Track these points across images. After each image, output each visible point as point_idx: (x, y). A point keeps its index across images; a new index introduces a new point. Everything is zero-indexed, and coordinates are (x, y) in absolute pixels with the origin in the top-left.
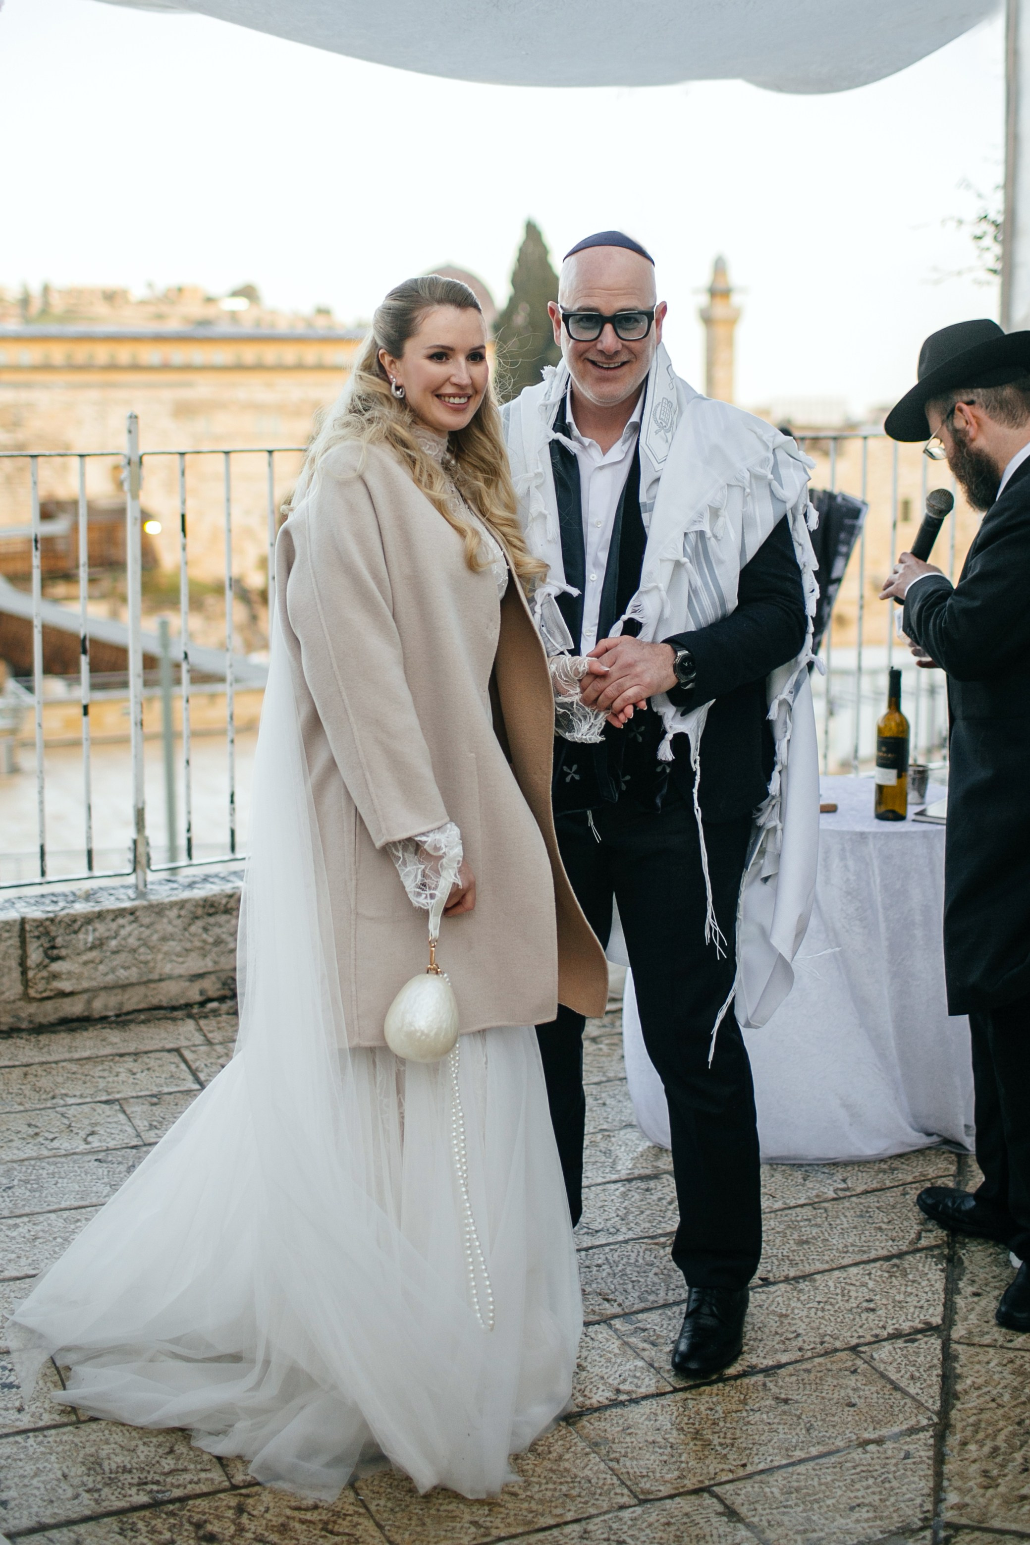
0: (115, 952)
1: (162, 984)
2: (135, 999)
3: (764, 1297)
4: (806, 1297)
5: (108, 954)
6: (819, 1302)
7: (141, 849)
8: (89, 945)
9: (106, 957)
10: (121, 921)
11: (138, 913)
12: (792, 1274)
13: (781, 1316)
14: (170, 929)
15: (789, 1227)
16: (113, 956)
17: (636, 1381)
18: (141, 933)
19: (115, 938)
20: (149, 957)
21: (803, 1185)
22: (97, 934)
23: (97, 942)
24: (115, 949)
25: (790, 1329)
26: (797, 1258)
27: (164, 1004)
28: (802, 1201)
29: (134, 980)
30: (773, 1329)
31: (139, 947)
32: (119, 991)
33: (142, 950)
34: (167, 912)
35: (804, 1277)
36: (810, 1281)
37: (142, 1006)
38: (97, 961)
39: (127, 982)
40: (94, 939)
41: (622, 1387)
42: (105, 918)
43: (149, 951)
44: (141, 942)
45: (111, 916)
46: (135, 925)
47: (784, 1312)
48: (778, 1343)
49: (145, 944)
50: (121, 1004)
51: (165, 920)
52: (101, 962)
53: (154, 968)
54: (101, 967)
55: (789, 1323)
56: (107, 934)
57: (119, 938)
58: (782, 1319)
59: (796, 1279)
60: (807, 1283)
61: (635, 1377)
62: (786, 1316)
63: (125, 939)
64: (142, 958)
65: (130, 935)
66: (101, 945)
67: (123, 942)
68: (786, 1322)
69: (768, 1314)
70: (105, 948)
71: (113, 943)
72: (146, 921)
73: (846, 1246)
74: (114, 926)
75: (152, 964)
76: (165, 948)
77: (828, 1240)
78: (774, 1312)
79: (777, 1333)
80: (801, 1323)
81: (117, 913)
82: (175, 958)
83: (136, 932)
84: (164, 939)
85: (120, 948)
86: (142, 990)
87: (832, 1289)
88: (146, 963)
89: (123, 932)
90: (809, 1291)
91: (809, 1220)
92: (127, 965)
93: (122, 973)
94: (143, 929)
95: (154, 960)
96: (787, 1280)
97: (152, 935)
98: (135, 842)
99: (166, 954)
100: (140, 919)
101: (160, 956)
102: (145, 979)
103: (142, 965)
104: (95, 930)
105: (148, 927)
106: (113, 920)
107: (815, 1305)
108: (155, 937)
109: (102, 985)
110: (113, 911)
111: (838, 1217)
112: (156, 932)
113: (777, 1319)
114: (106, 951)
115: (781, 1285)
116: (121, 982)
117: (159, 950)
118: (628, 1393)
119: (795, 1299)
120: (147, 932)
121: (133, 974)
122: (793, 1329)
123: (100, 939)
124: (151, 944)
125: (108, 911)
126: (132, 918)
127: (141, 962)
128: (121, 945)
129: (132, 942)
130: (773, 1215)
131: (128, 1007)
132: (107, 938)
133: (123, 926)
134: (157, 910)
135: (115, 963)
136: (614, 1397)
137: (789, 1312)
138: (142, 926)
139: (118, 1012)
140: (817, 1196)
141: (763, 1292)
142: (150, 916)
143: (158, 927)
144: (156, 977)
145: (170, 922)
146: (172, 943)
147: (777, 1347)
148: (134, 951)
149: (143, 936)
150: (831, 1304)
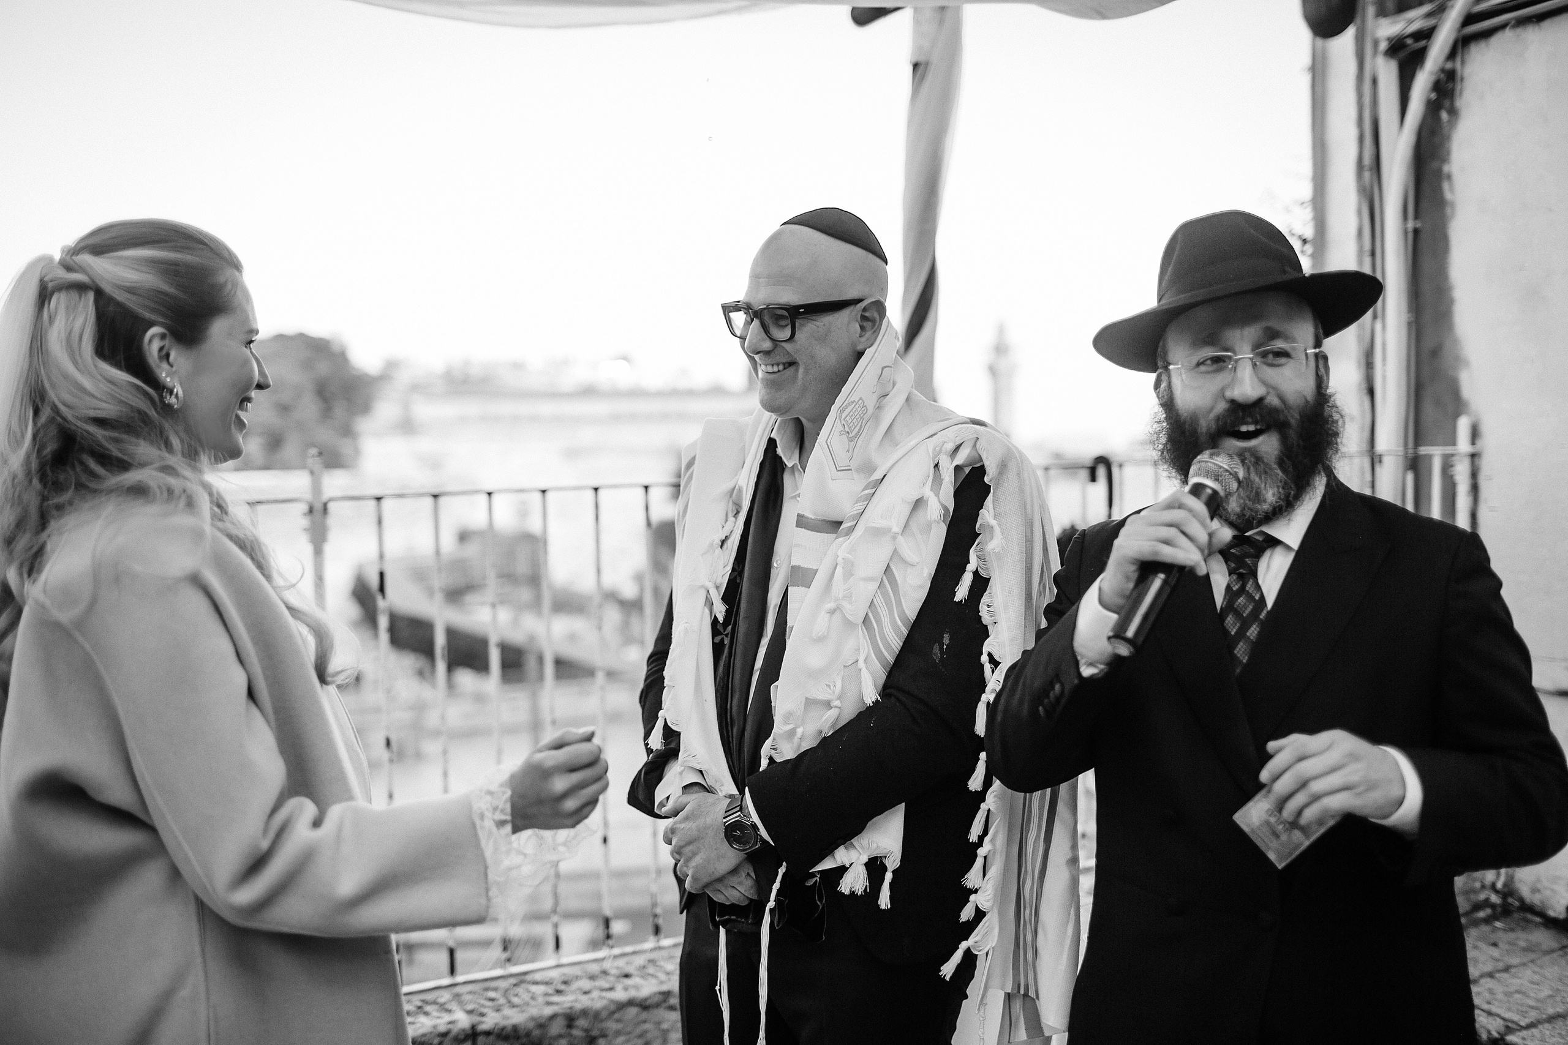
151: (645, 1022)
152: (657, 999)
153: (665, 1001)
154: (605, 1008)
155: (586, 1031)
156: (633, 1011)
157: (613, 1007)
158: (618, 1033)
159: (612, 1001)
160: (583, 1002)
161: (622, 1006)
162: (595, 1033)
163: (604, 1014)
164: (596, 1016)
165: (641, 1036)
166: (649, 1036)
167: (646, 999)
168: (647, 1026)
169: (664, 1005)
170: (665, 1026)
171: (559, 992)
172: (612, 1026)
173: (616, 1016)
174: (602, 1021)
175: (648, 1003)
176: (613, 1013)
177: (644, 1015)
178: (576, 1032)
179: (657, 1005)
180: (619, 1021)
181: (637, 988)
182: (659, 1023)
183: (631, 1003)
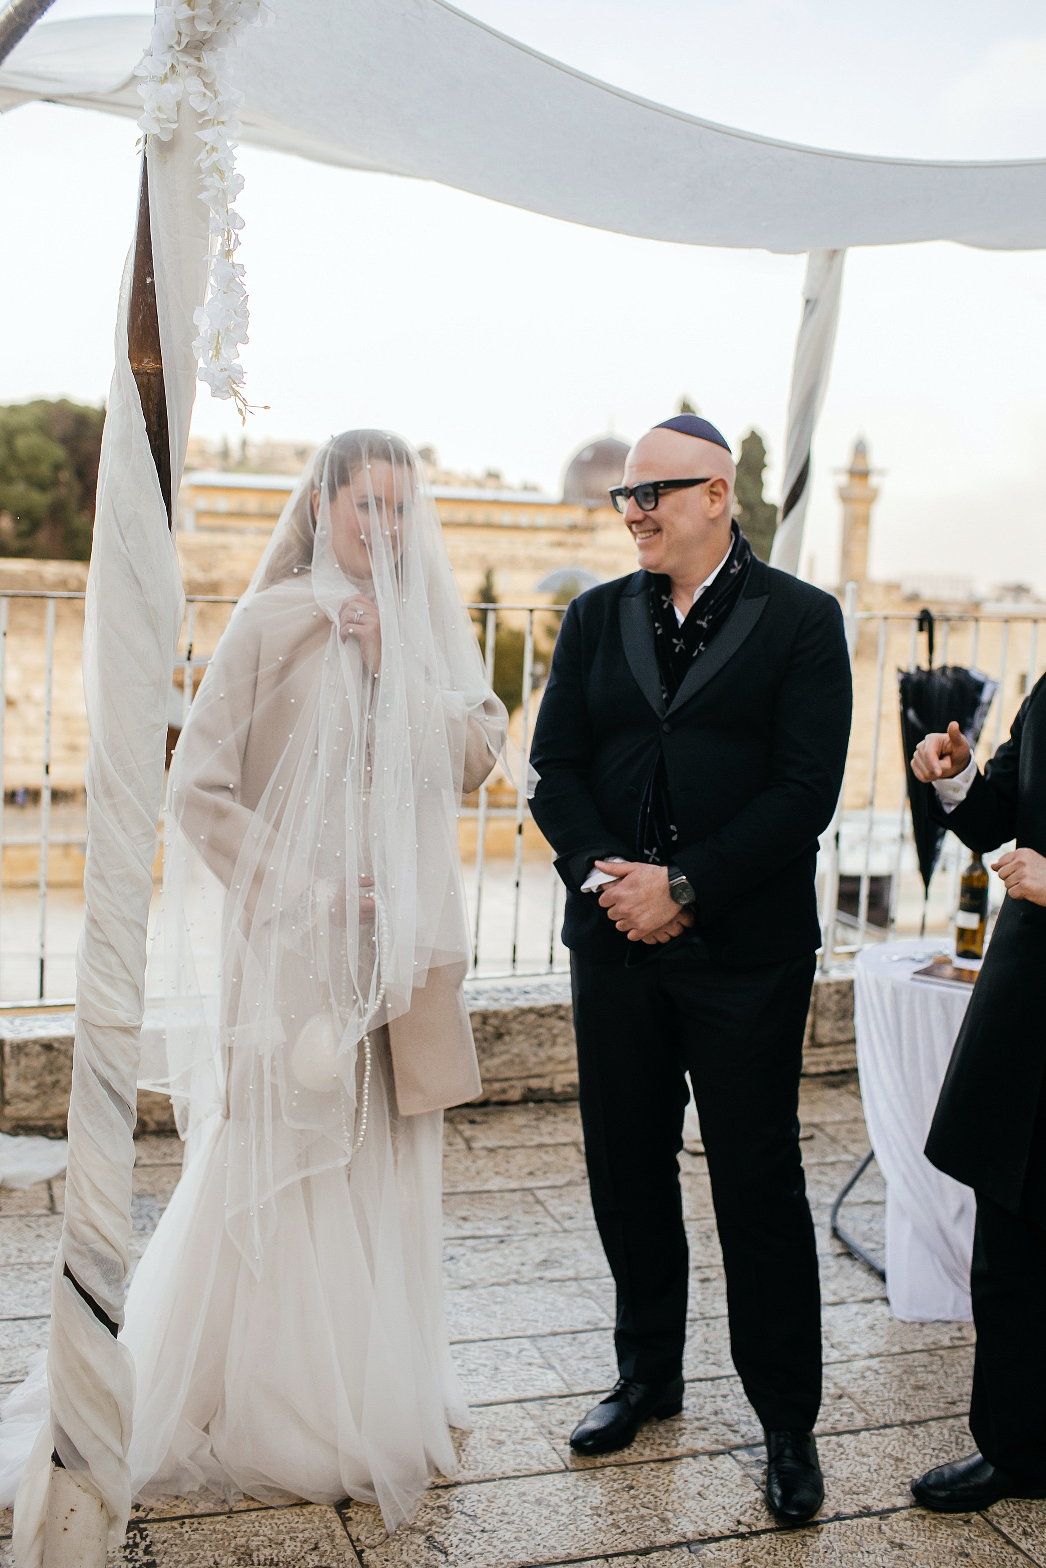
3: (880, 1439)
4: (921, 1443)
6: (934, 1449)
12: (908, 1418)
13: (897, 1459)
15: (905, 1372)
17: (756, 1513)
21: (921, 1331)
25: (905, 1474)
26: (913, 1404)
28: (919, 1347)
30: (889, 1473)
35: (920, 1422)
36: (925, 1427)
41: (742, 1519)
47: (900, 1456)
48: (894, 1487)
55: (905, 1468)
58: (898, 1463)
59: (911, 1423)
60: (922, 1429)
61: (755, 1509)
62: (902, 1460)
68: (901, 1466)
69: (884, 1457)
73: (961, 1395)
77: (942, 1388)
78: (890, 1456)
79: (892, 1477)
80: (916, 1469)
87: (947, 1436)
90: (924, 1437)
91: (925, 1366)
96: (903, 1424)
107: (930, 1451)
111: (953, 1365)
113: (893, 1462)
115: (896, 1428)
118: (749, 1526)
119: (911, 1444)
122: (909, 1472)
130: (890, 1358)
136: (734, 1528)
137: (905, 1456)
140: (934, 1343)
141: (880, 1434)
147: (892, 1490)
150: (946, 1452)
151: (540, 1026)
152: (551, 1009)
153: (556, 1012)
154: (512, 1012)
155: (496, 1028)
156: (532, 1017)
157: (517, 1012)
158: (519, 1033)
159: (517, 1008)
160: (493, 1007)
161: (524, 1012)
162: (502, 1030)
163: (510, 1017)
164: (504, 1017)
165: (537, 1036)
166: (543, 1038)
167: (542, 1009)
168: (541, 1030)
169: (557, 1015)
170: (555, 1031)
171: (475, 999)
172: (515, 1026)
173: (520, 1019)
174: (509, 1022)
175: (543, 1012)
176: (516, 1017)
177: (541, 1021)
178: (489, 1029)
179: (550, 1015)
180: (521, 1023)
181: (535, 1000)
182: (550, 1029)
183: (531, 1010)
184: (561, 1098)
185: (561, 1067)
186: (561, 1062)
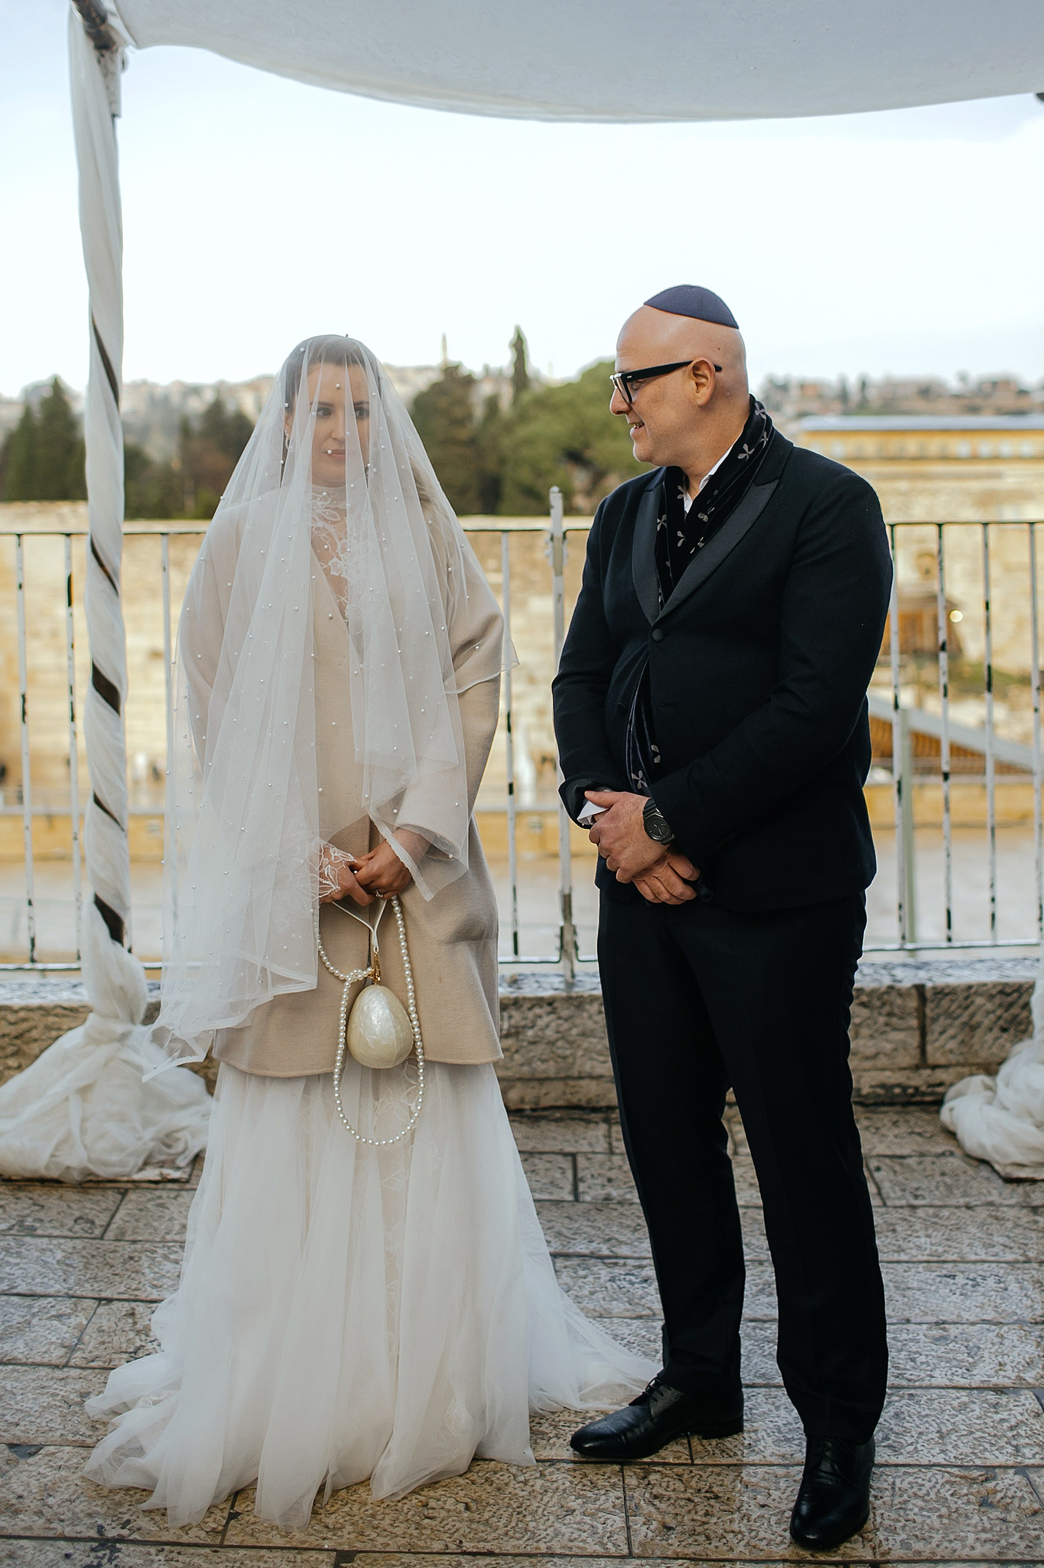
0: (533, 1043)
1: (582, 1083)
2: (553, 1095)
5: (525, 1044)
7: (568, 937)
8: (504, 1032)
9: (522, 1047)
10: (537, 1011)
11: (556, 1005)
14: (590, 1024)
16: (531, 1047)
18: (559, 1026)
19: (532, 1027)
20: (568, 1052)
22: (513, 1022)
23: (513, 1030)
24: (532, 1039)
27: (583, 1103)
29: (552, 1074)
31: (557, 1040)
32: (535, 1084)
33: (560, 1043)
34: (587, 1007)
37: (560, 1103)
38: (513, 1050)
39: (543, 1076)
40: (510, 1026)
42: (521, 1006)
43: (567, 1046)
44: (559, 1035)
45: (527, 1005)
46: (552, 1017)
49: (563, 1038)
50: (538, 1098)
51: (585, 1015)
52: (517, 1051)
53: (573, 1064)
54: (517, 1057)
56: (523, 1023)
57: (536, 1028)
63: (542, 1030)
64: (560, 1052)
65: (547, 1026)
66: (517, 1034)
67: (540, 1033)
70: (521, 1037)
71: (530, 1033)
72: (565, 1013)
74: (530, 1015)
75: (570, 1060)
76: (585, 1045)
81: (535, 1002)
82: (594, 1056)
83: (553, 1025)
84: (583, 1034)
85: (538, 1039)
86: (559, 1086)
88: (565, 1058)
89: (540, 1023)
92: (544, 1057)
93: (540, 1066)
94: (560, 1022)
95: (573, 1055)
97: (570, 1029)
98: (562, 929)
99: (586, 1050)
100: (559, 1010)
101: (580, 1053)
102: (563, 1075)
103: (560, 1060)
104: (510, 1017)
105: (566, 1020)
106: (530, 1009)
108: (574, 1031)
109: (517, 1076)
110: (530, 999)
112: (575, 1026)
114: (523, 1041)
116: (538, 1075)
117: (579, 1046)
120: (566, 1026)
121: (550, 1068)
123: (516, 1027)
124: (571, 1039)
125: (525, 999)
126: (549, 1009)
127: (559, 1056)
128: (537, 1036)
129: (550, 1033)
131: (546, 1102)
132: (524, 1027)
133: (540, 1017)
134: (576, 1003)
135: (532, 1054)
138: (559, 1018)
139: (533, 1106)
142: (568, 1008)
143: (578, 1021)
144: (576, 1074)
145: (590, 1017)
146: (594, 1040)
148: (552, 1043)
149: (562, 1029)
184: (871, 1101)
185: (868, 1064)
186: (867, 1058)
